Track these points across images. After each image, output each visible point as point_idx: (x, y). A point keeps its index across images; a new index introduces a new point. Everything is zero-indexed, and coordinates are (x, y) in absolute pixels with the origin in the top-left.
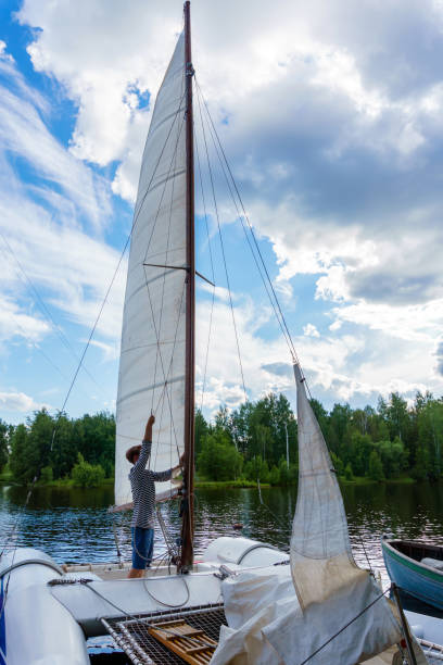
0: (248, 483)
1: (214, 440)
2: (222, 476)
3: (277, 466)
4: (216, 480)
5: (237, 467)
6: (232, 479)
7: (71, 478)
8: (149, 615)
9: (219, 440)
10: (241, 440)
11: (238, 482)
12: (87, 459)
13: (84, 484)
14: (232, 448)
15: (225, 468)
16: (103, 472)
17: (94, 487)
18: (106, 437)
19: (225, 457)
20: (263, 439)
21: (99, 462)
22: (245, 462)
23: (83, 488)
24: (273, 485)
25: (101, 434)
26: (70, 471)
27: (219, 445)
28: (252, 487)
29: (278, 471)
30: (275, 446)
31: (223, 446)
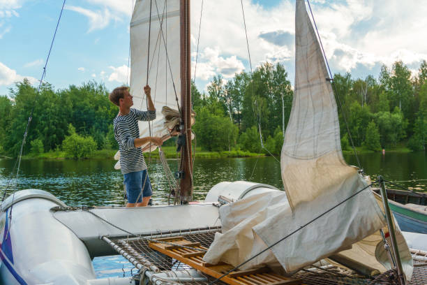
0: (242, 153)
1: (208, 111)
2: (216, 146)
3: (273, 136)
4: (210, 149)
5: (232, 138)
6: (226, 149)
7: (62, 150)
8: (150, 235)
9: (213, 111)
10: (236, 112)
11: (233, 152)
12: (78, 132)
13: (76, 154)
14: (226, 119)
15: (219, 139)
16: (95, 144)
17: (86, 158)
18: (97, 108)
19: (219, 128)
20: (259, 110)
21: (90, 134)
22: (240, 133)
23: (76, 159)
24: (268, 155)
25: (90, 106)
26: (61, 143)
27: (213, 116)
28: (246, 156)
29: (274, 141)
30: (271, 116)
31: (218, 117)
